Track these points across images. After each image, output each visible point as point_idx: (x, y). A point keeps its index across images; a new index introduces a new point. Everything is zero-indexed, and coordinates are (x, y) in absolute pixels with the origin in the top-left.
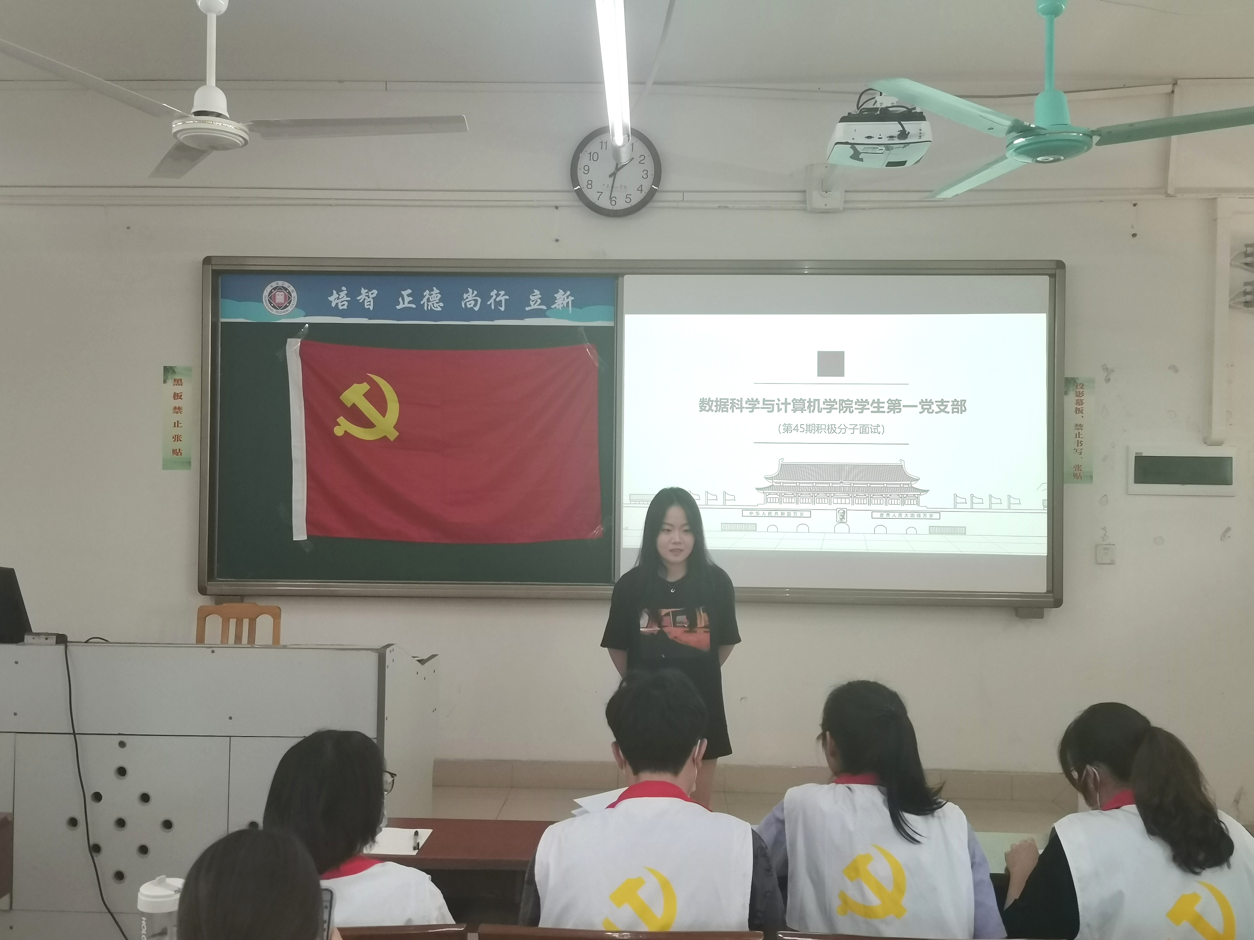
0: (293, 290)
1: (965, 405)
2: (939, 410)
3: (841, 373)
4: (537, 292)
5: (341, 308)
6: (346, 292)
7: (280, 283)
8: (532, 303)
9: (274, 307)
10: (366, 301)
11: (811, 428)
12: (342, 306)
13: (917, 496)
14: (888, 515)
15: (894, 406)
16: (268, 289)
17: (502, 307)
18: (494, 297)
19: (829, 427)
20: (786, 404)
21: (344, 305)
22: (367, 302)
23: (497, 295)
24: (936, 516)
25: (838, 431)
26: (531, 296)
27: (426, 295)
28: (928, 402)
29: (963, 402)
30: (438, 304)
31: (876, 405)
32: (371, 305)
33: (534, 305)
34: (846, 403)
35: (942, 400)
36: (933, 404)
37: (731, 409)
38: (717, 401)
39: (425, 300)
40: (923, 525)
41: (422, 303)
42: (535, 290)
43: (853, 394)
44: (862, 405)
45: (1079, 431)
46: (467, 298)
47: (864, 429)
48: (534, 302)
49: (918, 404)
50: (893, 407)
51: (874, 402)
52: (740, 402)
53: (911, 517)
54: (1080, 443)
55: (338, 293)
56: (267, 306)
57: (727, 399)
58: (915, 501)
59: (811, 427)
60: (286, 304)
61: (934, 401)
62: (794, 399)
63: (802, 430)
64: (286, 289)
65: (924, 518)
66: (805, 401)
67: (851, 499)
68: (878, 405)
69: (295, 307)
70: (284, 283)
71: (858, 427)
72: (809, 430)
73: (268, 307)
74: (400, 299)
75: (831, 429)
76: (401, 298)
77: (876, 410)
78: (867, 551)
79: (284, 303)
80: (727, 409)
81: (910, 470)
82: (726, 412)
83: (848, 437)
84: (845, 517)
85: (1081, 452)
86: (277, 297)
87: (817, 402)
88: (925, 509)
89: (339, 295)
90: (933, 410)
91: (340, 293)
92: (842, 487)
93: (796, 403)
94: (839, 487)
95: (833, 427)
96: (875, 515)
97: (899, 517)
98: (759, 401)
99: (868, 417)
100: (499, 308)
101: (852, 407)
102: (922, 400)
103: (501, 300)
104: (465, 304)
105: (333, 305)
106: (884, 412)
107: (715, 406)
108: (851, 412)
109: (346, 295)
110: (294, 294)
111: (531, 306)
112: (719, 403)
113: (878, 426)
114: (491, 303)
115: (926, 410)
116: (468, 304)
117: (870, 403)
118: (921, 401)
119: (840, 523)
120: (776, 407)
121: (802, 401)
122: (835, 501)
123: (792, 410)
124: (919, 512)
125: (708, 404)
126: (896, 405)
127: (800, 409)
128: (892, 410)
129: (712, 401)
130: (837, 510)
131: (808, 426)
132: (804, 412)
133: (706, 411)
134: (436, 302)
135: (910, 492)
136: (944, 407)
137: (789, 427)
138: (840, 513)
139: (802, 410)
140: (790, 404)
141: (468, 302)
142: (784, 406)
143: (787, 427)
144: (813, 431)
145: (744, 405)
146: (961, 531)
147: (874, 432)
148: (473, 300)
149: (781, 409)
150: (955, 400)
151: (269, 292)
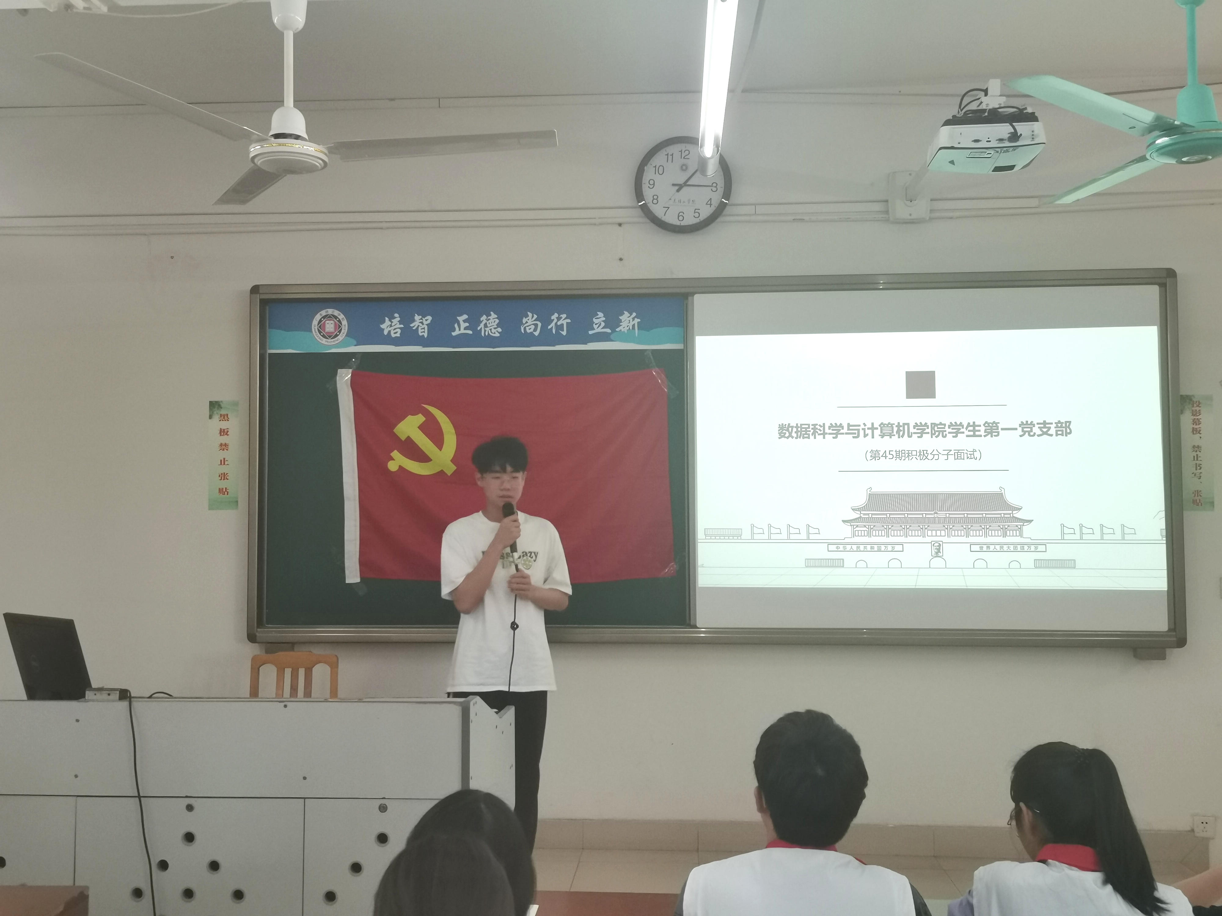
0: (343, 318)
1: (1070, 427)
2: (1042, 433)
3: (932, 395)
4: (600, 314)
5: (393, 335)
6: (399, 319)
7: (330, 311)
8: (595, 326)
9: (324, 336)
10: (420, 328)
12: (395, 333)
13: (1019, 527)
14: (988, 547)
15: (991, 429)
16: (318, 317)
17: (563, 331)
18: (555, 320)
19: (921, 453)
20: (873, 428)
21: (397, 332)
22: (422, 329)
23: (559, 319)
24: (1041, 548)
25: (930, 457)
26: (594, 319)
27: (483, 320)
28: (1029, 425)
29: (1068, 424)
30: (497, 330)
31: (971, 428)
32: (425, 332)
33: (598, 328)
34: (939, 426)
35: (1044, 421)
36: (1034, 426)
37: (813, 435)
38: (797, 427)
39: (482, 325)
40: (1027, 558)
41: (479, 329)
42: (598, 313)
43: (946, 417)
44: (957, 429)
45: (1197, 453)
46: (527, 322)
47: (959, 455)
48: (597, 325)
49: (1017, 426)
50: (990, 431)
51: (969, 424)
52: (822, 427)
53: (1014, 549)
54: (1199, 467)
55: (390, 320)
56: (316, 335)
57: (809, 425)
58: (1018, 532)
59: (901, 453)
60: (335, 333)
61: (1035, 422)
62: (882, 424)
63: (891, 457)
64: (336, 317)
65: (1029, 550)
66: (893, 425)
67: (946, 530)
68: (974, 428)
69: (346, 336)
70: (333, 311)
71: (952, 452)
72: (899, 456)
73: (318, 336)
74: (456, 326)
75: (923, 455)
76: (456, 324)
77: (972, 433)
78: (966, 587)
79: (334, 332)
80: (809, 436)
81: (1011, 498)
82: (807, 439)
83: (942, 463)
84: (941, 551)
85: (1200, 476)
86: (327, 326)
87: (906, 427)
88: (1029, 541)
89: (392, 322)
90: (1035, 433)
91: (392, 320)
92: (936, 517)
93: (883, 428)
94: (933, 518)
95: (925, 453)
96: (974, 548)
97: (1000, 549)
98: (843, 426)
99: (963, 442)
100: (561, 332)
101: (945, 431)
103: (563, 324)
104: (525, 329)
105: (386, 333)
106: (980, 436)
107: (795, 432)
108: (944, 437)
109: (398, 321)
110: (345, 323)
111: (594, 329)
112: (799, 429)
113: (974, 451)
114: (552, 327)
115: (1027, 433)
116: (527, 328)
117: (965, 427)
118: (1021, 423)
119: (936, 557)
120: (862, 432)
121: (890, 426)
122: (930, 533)
123: (880, 435)
124: (1022, 544)
125: (788, 430)
126: (993, 428)
127: (889, 434)
128: (989, 433)
129: (792, 427)
130: (931, 543)
131: (897, 452)
132: (892, 437)
133: (785, 437)
134: (494, 327)
135: (1012, 523)
136: (1047, 429)
137: (876, 454)
138: (935, 546)
139: (891, 435)
140: (877, 429)
141: (528, 326)
142: (870, 431)
143: (874, 454)
144: (903, 458)
145: (827, 431)
146: (1068, 564)
147: (970, 458)
148: (533, 324)
149: (868, 435)
150: (1059, 422)
151: (318, 321)
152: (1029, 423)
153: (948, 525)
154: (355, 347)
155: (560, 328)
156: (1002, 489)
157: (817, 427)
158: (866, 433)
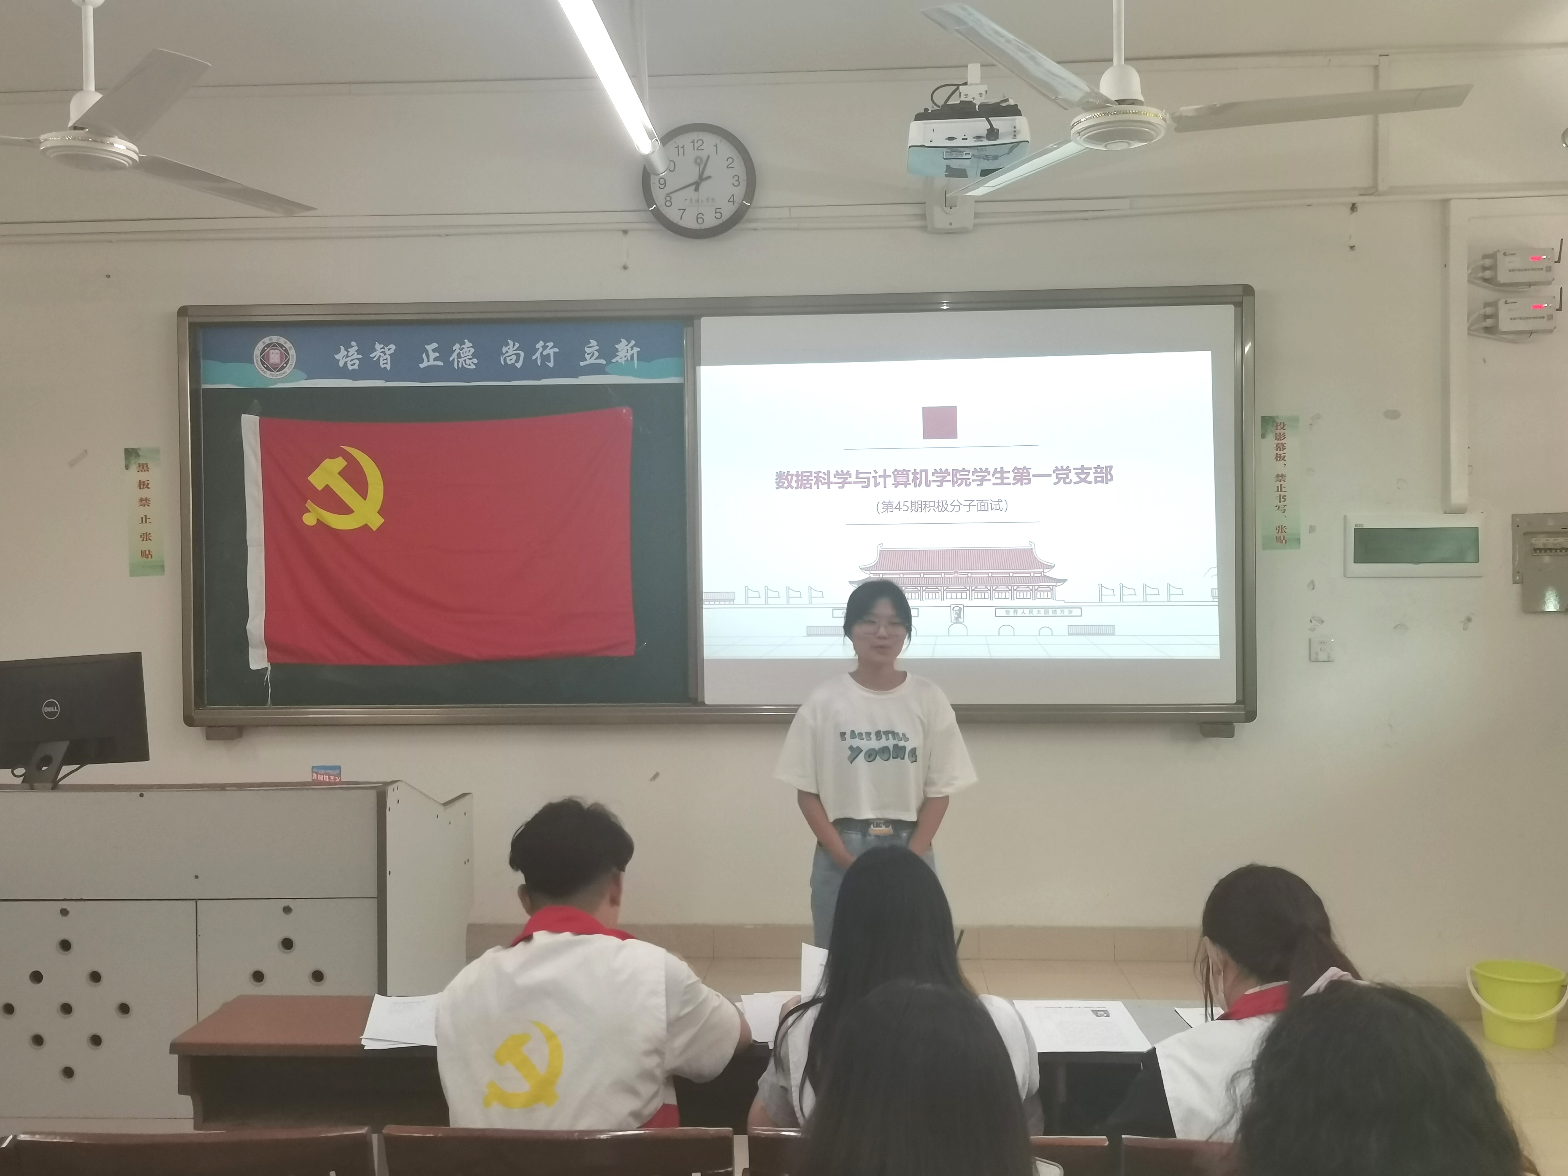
0: (291, 347)
1: (1111, 473)
2: (1079, 480)
3: (954, 434)
4: (593, 343)
5: (350, 368)
6: (356, 348)
7: (275, 339)
8: (587, 357)
9: (267, 368)
10: (381, 359)
11: (918, 506)
12: (352, 365)
13: (1051, 587)
14: (1016, 612)
15: (1022, 476)
16: (260, 346)
17: (550, 362)
18: (541, 350)
19: (940, 504)
20: (885, 476)
21: (355, 364)
22: (383, 360)
23: (545, 347)
24: (1076, 612)
25: (950, 508)
26: (585, 349)
27: (455, 350)
28: (1065, 470)
29: (1109, 469)
30: (472, 361)
31: (998, 475)
32: (388, 363)
33: (590, 358)
34: (961, 473)
35: (1083, 466)
36: (1070, 472)
37: (816, 485)
38: (797, 475)
39: (455, 355)
40: (1060, 624)
41: (451, 359)
42: (591, 340)
43: (970, 462)
44: (982, 475)
46: (507, 352)
47: (983, 505)
48: (590, 356)
49: (1052, 473)
50: (1020, 478)
51: (996, 471)
52: (827, 475)
53: (1045, 614)
55: (346, 350)
56: (259, 367)
57: (811, 472)
58: (1049, 593)
59: (917, 504)
60: (282, 364)
61: (1071, 468)
62: (896, 470)
63: (906, 508)
64: (282, 346)
65: (1062, 615)
66: (909, 472)
67: (968, 592)
68: (1002, 475)
69: (294, 368)
70: (279, 338)
71: (975, 503)
72: (914, 508)
73: (260, 369)
74: (424, 356)
75: (942, 506)
76: (424, 354)
77: (999, 481)
78: (990, 658)
79: (280, 363)
80: (811, 486)
81: (1042, 555)
82: (809, 489)
83: (963, 515)
84: (962, 616)
85: (1285, 509)
86: (271, 356)
87: (924, 474)
88: (1062, 604)
89: (349, 352)
90: (1071, 480)
91: (349, 350)
92: (956, 577)
93: (898, 476)
94: (953, 578)
95: (944, 504)
96: (1000, 612)
97: (1029, 614)
98: (851, 474)
99: (989, 491)
100: (547, 363)
101: (969, 479)
102: (1056, 467)
103: (549, 354)
104: (505, 359)
105: (341, 364)
106: (1009, 484)
107: (795, 481)
108: (968, 485)
109: (356, 351)
110: (292, 352)
111: (586, 360)
112: (800, 478)
113: (1000, 501)
114: (537, 357)
115: (1062, 480)
116: (508, 359)
117: (991, 473)
118: (1055, 469)
119: (955, 623)
120: (872, 481)
121: (905, 473)
122: (949, 595)
123: (893, 484)
124: (1055, 608)
125: (787, 479)
126: (1024, 474)
127: (903, 483)
128: (1018, 481)
129: (792, 475)
130: (951, 607)
131: (913, 504)
132: (908, 486)
133: (784, 488)
134: (468, 357)
135: (1043, 583)
136: (1085, 475)
137: (889, 506)
138: (955, 611)
139: (906, 484)
140: (890, 476)
141: (508, 357)
142: (882, 479)
143: (886, 506)
144: (920, 510)
145: (832, 479)
146: (1108, 631)
147: (995, 509)
148: (514, 354)
149: (879, 483)
150: (1099, 467)
151: (260, 351)
152: (1064, 468)
153: (969, 586)
154: (306, 381)
155: (545, 358)
156: (1033, 545)
157: (820, 475)
158: (878, 482)
